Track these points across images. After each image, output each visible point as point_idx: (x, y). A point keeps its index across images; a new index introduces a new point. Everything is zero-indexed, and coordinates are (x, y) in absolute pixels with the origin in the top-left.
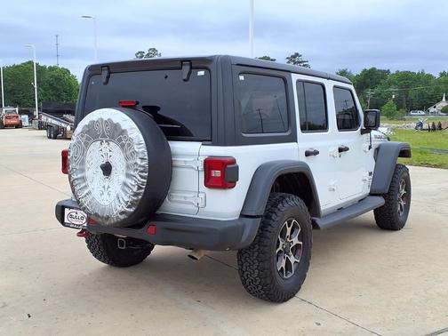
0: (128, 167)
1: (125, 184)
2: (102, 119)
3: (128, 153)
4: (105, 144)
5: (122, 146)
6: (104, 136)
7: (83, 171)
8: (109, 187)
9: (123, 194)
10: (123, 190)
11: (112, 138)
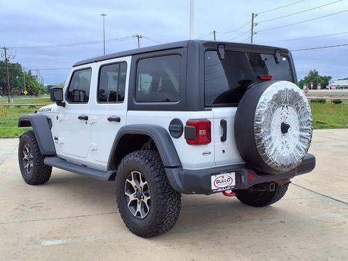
0: (301, 124)
1: (301, 137)
2: (287, 89)
3: (302, 114)
4: (285, 109)
5: (297, 109)
6: (286, 102)
7: (270, 132)
8: (286, 142)
9: (301, 144)
10: (301, 141)
11: (291, 103)
